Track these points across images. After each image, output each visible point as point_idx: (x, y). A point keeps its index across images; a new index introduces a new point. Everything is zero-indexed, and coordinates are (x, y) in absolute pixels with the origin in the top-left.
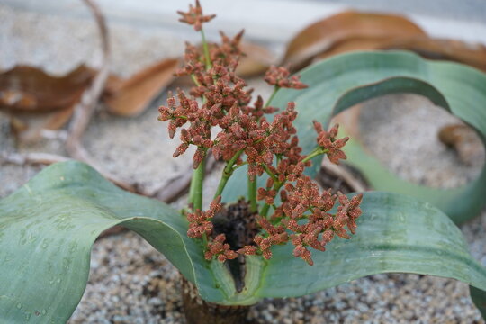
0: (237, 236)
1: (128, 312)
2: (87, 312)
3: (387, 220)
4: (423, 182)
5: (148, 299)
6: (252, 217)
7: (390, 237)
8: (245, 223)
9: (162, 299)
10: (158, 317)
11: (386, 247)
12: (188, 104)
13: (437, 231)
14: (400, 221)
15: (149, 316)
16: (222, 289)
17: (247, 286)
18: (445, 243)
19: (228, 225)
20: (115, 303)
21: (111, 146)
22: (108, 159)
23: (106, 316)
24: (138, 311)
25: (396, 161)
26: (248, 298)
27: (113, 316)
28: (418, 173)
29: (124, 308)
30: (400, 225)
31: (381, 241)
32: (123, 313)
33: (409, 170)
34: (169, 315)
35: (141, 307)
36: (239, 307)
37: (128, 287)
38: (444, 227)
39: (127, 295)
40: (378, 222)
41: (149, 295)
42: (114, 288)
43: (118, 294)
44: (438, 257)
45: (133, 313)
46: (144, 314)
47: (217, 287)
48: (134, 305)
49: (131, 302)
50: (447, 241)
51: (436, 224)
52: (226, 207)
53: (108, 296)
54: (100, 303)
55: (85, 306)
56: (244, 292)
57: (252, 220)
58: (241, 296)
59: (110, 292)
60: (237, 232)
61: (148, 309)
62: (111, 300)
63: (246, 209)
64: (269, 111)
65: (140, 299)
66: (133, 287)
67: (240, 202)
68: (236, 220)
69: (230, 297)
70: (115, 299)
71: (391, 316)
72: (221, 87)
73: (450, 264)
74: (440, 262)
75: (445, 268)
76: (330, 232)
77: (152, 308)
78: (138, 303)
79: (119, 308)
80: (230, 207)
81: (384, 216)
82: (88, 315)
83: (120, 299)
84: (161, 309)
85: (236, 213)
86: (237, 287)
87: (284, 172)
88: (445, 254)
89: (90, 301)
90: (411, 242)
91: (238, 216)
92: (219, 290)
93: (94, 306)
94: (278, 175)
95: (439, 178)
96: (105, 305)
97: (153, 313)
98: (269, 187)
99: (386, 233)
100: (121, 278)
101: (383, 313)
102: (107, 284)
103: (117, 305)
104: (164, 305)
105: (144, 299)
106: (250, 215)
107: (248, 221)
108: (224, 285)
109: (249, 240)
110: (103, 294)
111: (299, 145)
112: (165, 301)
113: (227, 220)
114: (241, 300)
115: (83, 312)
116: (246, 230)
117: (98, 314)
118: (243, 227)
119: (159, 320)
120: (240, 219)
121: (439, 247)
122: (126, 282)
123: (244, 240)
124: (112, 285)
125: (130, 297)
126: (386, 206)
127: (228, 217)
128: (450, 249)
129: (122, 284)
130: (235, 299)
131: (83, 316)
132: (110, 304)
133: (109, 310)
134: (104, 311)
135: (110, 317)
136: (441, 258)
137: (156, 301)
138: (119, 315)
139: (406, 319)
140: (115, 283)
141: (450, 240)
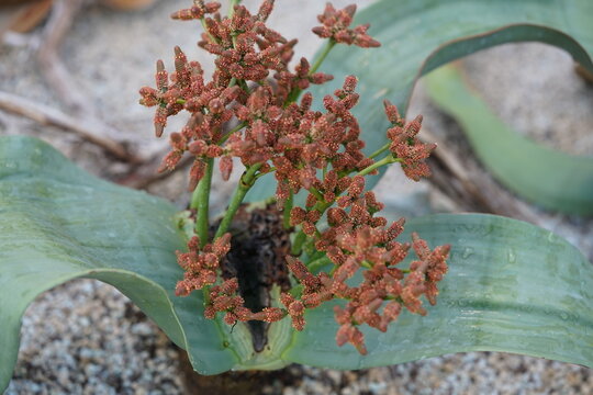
0: (260, 265)
1: (102, 345)
2: (42, 340)
3: (489, 259)
4: (549, 135)
5: (132, 324)
6: (284, 238)
7: (490, 289)
8: (273, 246)
9: (152, 327)
10: (145, 355)
11: (483, 305)
12: (188, 79)
13: (562, 278)
14: (508, 262)
15: (132, 352)
16: (233, 349)
17: (271, 344)
18: (573, 299)
19: (249, 246)
20: (83, 328)
21: (104, 56)
22: (98, 77)
23: (70, 348)
24: (116, 343)
25: (512, 100)
26: (272, 361)
27: (79, 349)
28: (542, 122)
29: (96, 336)
30: (509, 267)
31: (476, 294)
32: (94, 344)
33: (530, 115)
34: (161, 354)
35: (120, 337)
36: (258, 372)
37: (104, 304)
38: (573, 270)
39: (102, 316)
40: (474, 262)
41: (134, 319)
42: (83, 305)
43: (88, 316)
44: (561, 323)
45: (108, 345)
46: (124, 350)
47: (225, 345)
48: (110, 333)
49: (107, 329)
50: (578, 296)
51: (563, 266)
52: (249, 210)
53: (74, 317)
54: (63, 327)
55: (41, 330)
56: (266, 352)
57: (284, 243)
58: (260, 357)
59: (78, 311)
60: (261, 260)
61: (130, 341)
62: (78, 324)
63: (276, 223)
64: (319, 80)
65: (120, 325)
66: (111, 304)
67: (268, 207)
68: (260, 239)
69: (243, 360)
70: (85, 322)
71: (488, 365)
72: (242, 52)
73: (579, 336)
74: (564, 333)
75: (570, 342)
76: (396, 305)
77: (136, 340)
78: (116, 331)
79: (89, 337)
80: (253, 214)
81: (484, 253)
82: (43, 346)
83: (92, 322)
84: (150, 342)
85: (262, 227)
86: (255, 346)
87: (333, 188)
88: (573, 318)
89: (48, 323)
90: (521, 300)
91: (264, 233)
92: (228, 350)
93: (53, 331)
94: (323, 190)
95: (572, 132)
96: (69, 330)
97: (138, 349)
98: (309, 205)
99: (485, 282)
100: (95, 288)
101: (476, 361)
102: (75, 296)
103: (87, 332)
104: (155, 336)
105: (126, 324)
106: (282, 234)
107: (278, 243)
108: (235, 343)
109: (278, 273)
110: (67, 312)
111: (360, 138)
112: (156, 331)
113: (247, 234)
114: (261, 363)
115: (36, 341)
116: (275, 257)
117: (57, 344)
118: (269, 252)
119: (145, 361)
120: (266, 237)
121: (565, 307)
122: (102, 293)
123: (270, 272)
124: (82, 299)
125: (106, 321)
126: (488, 237)
127: (250, 229)
128: (580, 311)
129: (96, 297)
130: (253, 361)
131: (35, 347)
132: (76, 329)
133: (75, 339)
134: (67, 341)
135: (74, 352)
136: (566, 325)
137: (143, 328)
138: (88, 347)
139: (509, 369)
140: (86, 295)
141: (581, 293)
